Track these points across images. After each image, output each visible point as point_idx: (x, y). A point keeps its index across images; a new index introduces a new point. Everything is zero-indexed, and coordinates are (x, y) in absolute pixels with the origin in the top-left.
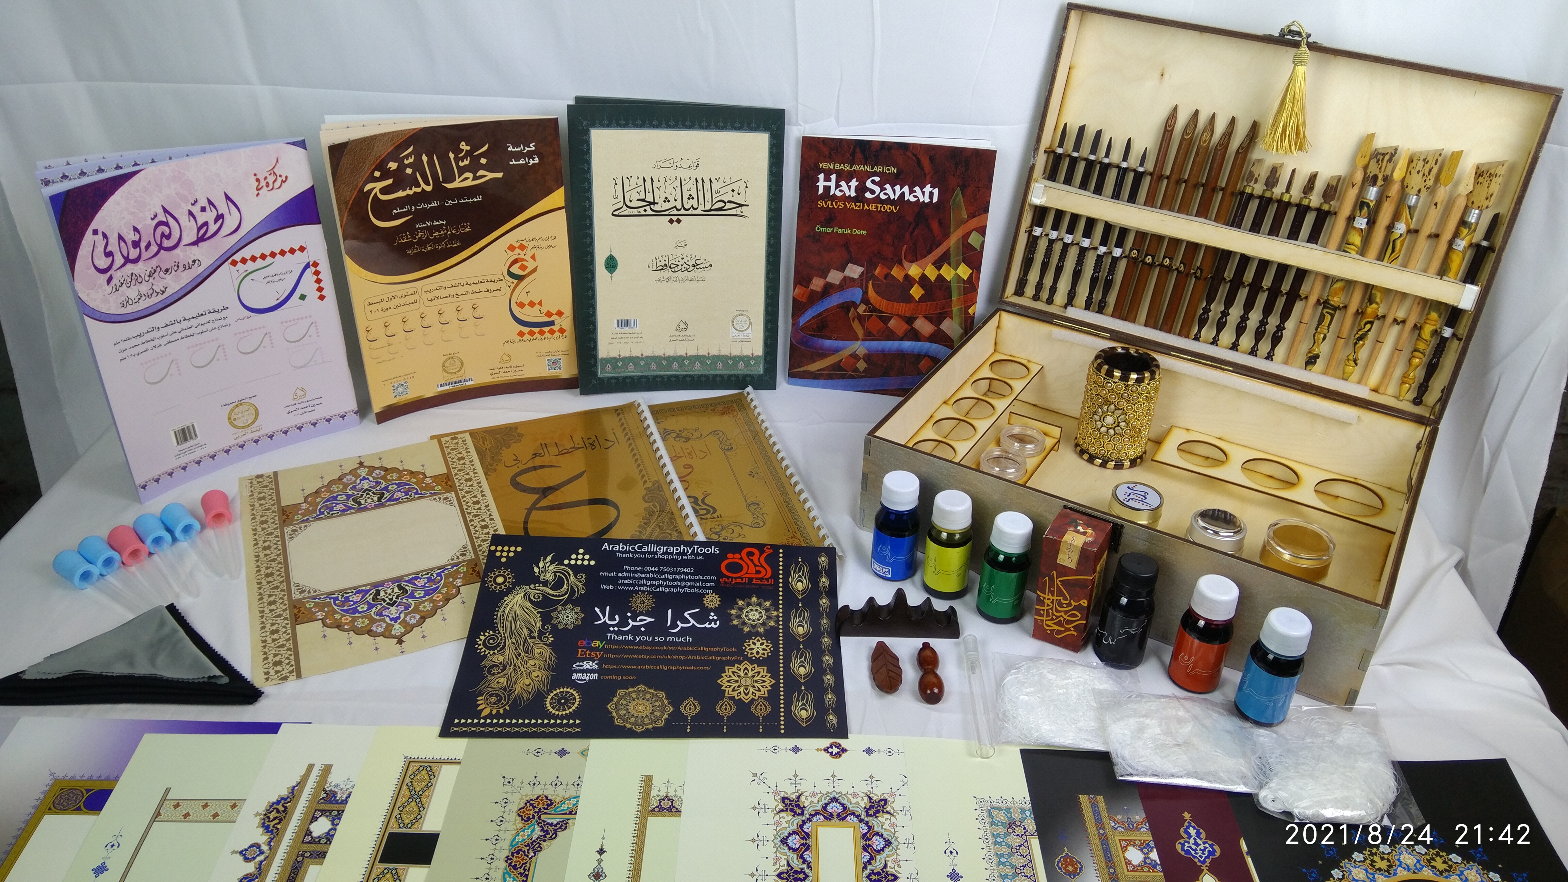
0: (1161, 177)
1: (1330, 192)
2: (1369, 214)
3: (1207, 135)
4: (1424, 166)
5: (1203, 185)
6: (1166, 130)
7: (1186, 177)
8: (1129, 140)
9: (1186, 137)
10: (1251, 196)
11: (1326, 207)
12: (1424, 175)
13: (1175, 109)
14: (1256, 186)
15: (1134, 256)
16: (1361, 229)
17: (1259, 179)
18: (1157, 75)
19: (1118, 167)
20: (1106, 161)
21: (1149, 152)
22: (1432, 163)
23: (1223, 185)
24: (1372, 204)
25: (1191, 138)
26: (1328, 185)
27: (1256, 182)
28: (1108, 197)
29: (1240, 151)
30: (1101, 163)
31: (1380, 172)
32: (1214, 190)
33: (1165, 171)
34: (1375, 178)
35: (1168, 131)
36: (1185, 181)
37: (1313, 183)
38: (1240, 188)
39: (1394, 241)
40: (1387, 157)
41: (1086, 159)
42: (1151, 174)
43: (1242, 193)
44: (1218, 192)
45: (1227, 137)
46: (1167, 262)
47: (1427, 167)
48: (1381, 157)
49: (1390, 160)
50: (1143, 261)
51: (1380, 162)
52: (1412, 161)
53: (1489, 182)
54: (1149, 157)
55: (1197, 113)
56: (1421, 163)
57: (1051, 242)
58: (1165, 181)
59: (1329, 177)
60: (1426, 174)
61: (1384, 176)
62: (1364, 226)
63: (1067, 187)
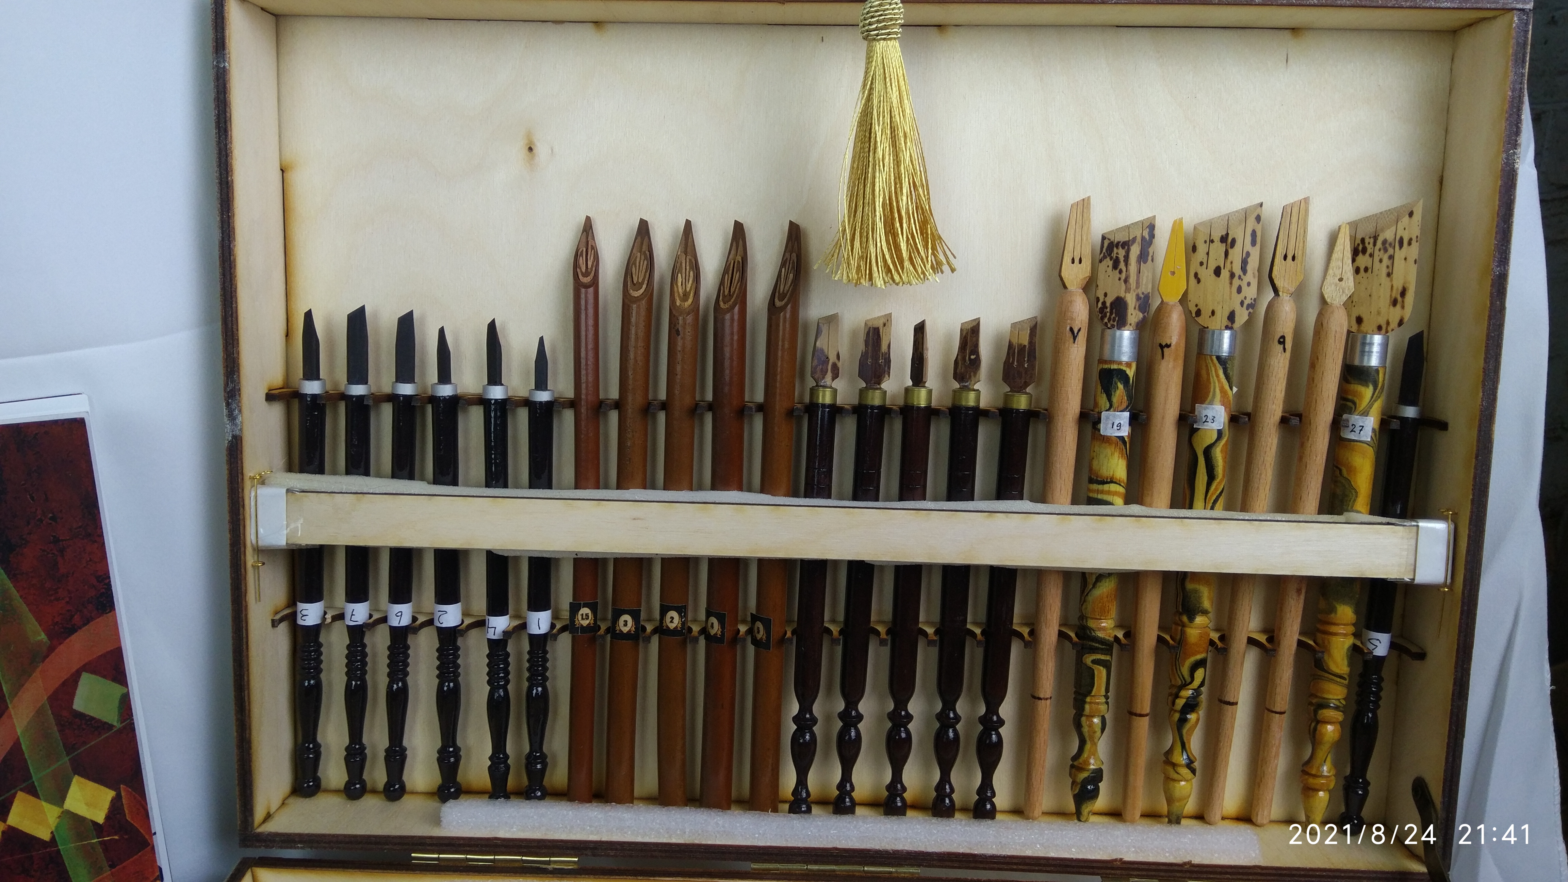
0: (599, 408)
1: (1021, 363)
2: (1130, 397)
3: (686, 280)
4: (1226, 254)
5: (710, 407)
6: (578, 286)
7: (663, 396)
8: (492, 327)
9: (636, 294)
10: (835, 410)
11: (1022, 403)
12: (1232, 275)
13: (588, 228)
14: (838, 384)
15: (585, 623)
16: (1122, 438)
17: (840, 364)
18: (517, 150)
19: (482, 401)
20: (446, 391)
21: (554, 350)
22: (1243, 243)
23: (760, 397)
24: (1131, 373)
25: (649, 293)
26: (1011, 345)
27: (835, 376)
28: (479, 486)
29: (778, 303)
30: (434, 400)
31: (1128, 290)
32: (742, 412)
33: (606, 390)
34: (1119, 305)
35: (587, 286)
36: (664, 406)
37: (975, 350)
38: (802, 395)
39: (1208, 451)
40: (1135, 250)
41: (393, 398)
42: (573, 404)
43: (812, 408)
44: (751, 417)
45: (737, 276)
46: (674, 620)
47: (1236, 255)
48: (1121, 253)
49: (1143, 257)
50: (612, 630)
51: (1122, 265)
52: (1194, 248)
53: (1386, 261)
54: (555, 362)
55: (643, 229)
56: (1218, 249)
57: (357, 633)
58: (614, 416)
59: (1008, 327)
60: (1237, 271)
61: (1138, 298)
62: (1125, 432)
63: (357, 482)
